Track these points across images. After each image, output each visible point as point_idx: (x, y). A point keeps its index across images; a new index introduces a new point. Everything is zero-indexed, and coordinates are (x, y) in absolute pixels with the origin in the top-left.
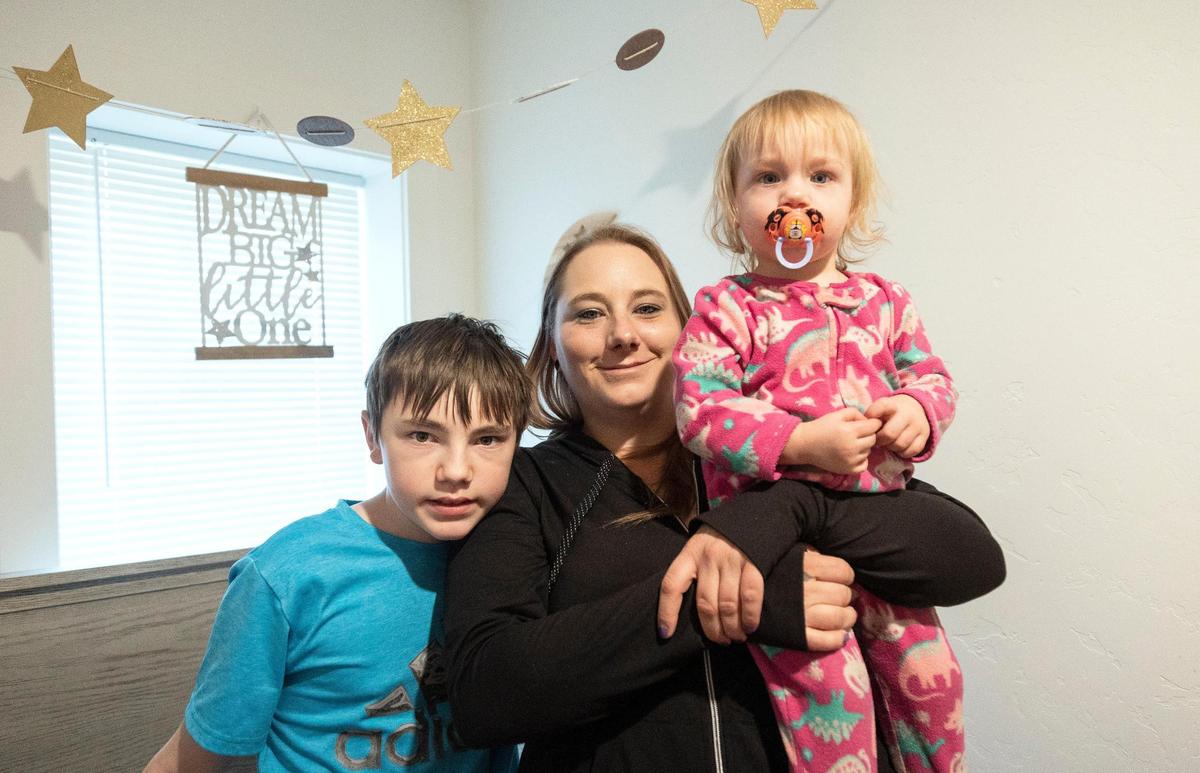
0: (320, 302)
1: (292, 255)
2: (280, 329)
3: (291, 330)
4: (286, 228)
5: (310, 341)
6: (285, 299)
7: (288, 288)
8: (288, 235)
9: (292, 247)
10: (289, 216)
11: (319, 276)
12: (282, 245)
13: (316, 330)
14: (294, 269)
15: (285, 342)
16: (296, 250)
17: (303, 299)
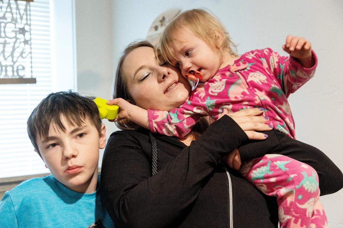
0: (30, 55)
1: (16, 32)
2: (10, 69)
3: (15, 69)
4: (13, 17)
5: (24, 75)
6: (12, 55)
7: (14, 49)
8: (14, 22)
9: (16, 28)
10: (14, 11)
11: (29, 42)
12: (10, 27)
13: (28, 69)
14: (17, 39)
15: (12, 76)
16: (17, 29)
17: (22, 54)
